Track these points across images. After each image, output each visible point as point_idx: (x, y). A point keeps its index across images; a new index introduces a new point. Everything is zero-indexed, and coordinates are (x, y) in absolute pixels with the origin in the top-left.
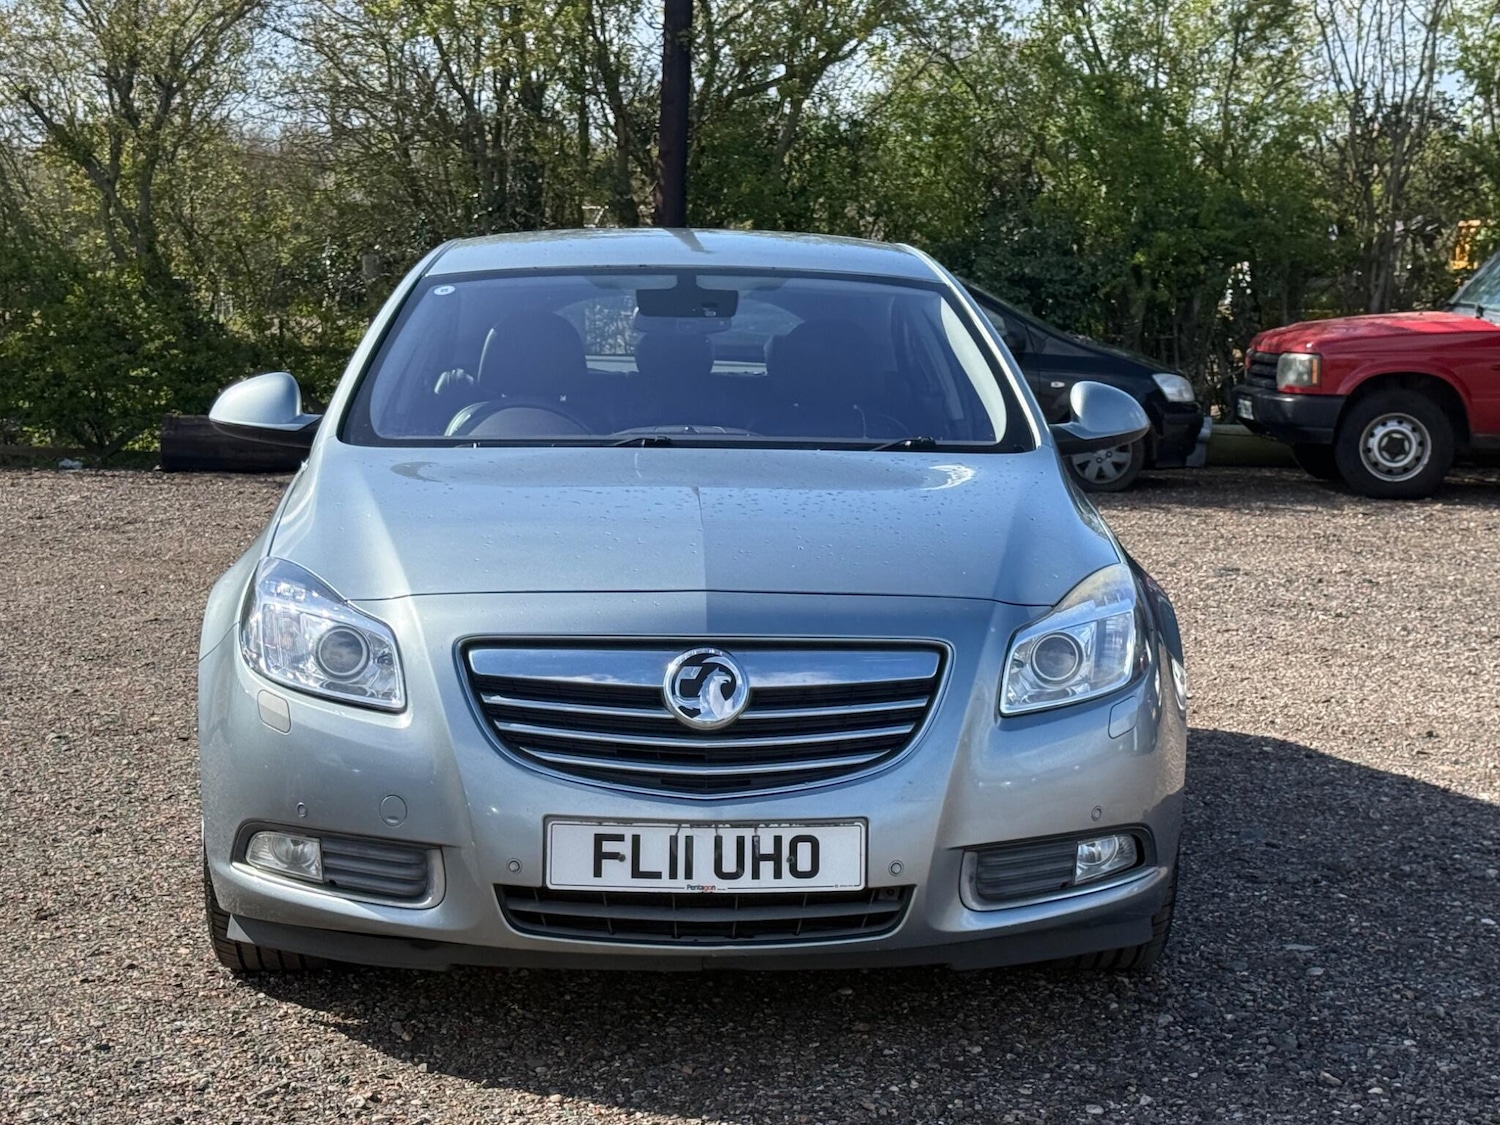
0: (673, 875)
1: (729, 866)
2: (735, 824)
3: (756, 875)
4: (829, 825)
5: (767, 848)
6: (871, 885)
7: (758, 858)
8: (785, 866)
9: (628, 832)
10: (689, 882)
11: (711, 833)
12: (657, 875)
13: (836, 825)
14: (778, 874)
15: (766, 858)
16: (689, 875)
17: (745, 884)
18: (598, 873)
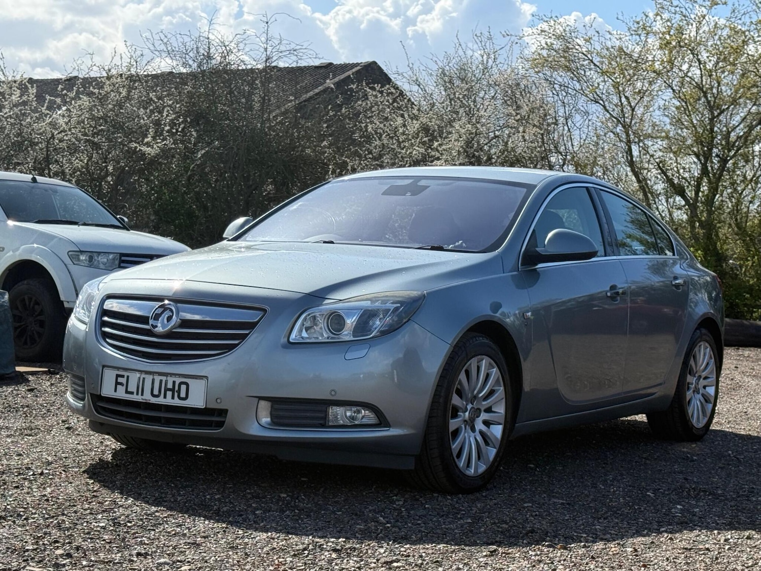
0: (137, 394)
1: (156, 392)
2: (160, 374)
3: (165, 397)
4: (193, 378)
5: (170, 386)
6: (208, 407)
7: (166, 390)
8: (176, 394)
9: (126, 374)
10: (142, 397)
11: (151, 377)
12: (132, 393)
13: (196, 379)
14: (173, 398)
15: (169, 390)
16: (142, 395)
17: (161, 400)
18: (115, 391)
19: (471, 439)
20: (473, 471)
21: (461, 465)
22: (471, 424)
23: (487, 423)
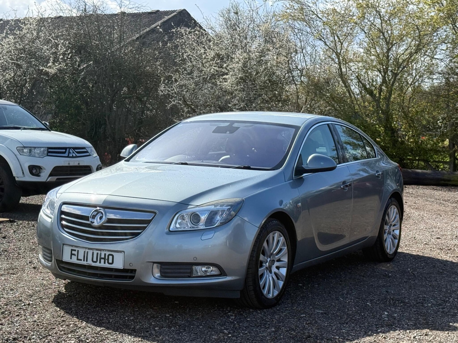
0: (84, 260)
1: (95, 260)
2: (97, 250)
3: (100, 262)
4: (116, 252)
5: (103, 256)
6: (125, 268)
7: (101, 258)
8: (106, 261)
9: (77, 249)
11: (92, 251)
12: (81, 260)
13: (118, 252)
14: (105, 263)
15: (103, 258)
16: (87, 261)
17: (98, 264)
19: (270, 278)
20: (271, 296)
21: (265, 293)
22: (269, 269)
23: (278, 268)
